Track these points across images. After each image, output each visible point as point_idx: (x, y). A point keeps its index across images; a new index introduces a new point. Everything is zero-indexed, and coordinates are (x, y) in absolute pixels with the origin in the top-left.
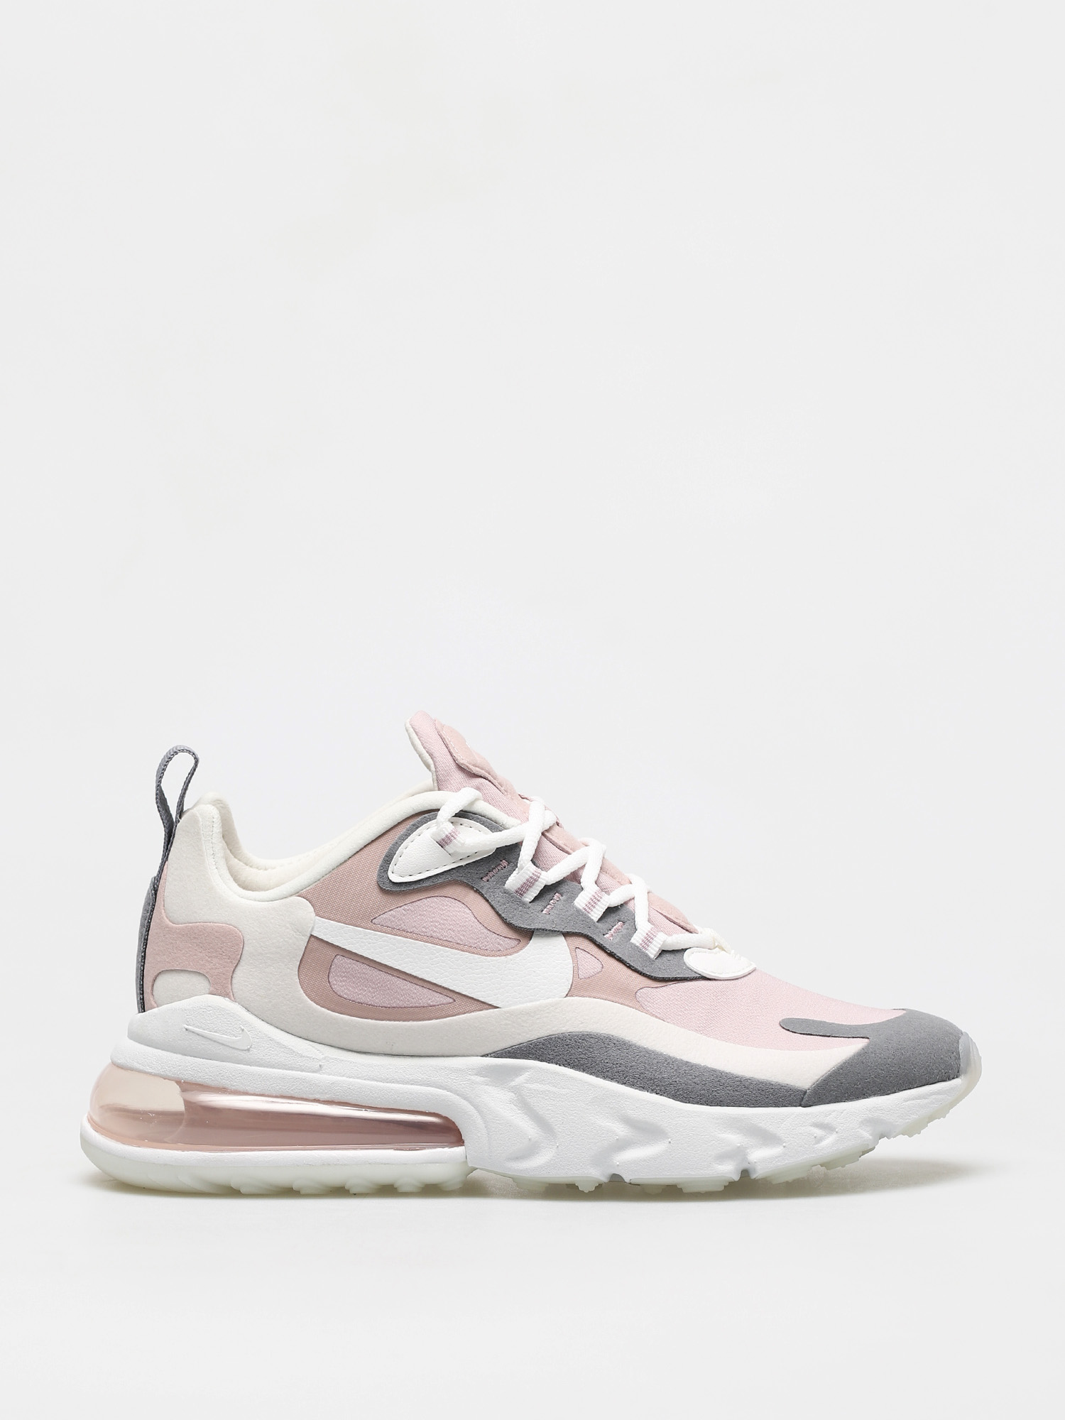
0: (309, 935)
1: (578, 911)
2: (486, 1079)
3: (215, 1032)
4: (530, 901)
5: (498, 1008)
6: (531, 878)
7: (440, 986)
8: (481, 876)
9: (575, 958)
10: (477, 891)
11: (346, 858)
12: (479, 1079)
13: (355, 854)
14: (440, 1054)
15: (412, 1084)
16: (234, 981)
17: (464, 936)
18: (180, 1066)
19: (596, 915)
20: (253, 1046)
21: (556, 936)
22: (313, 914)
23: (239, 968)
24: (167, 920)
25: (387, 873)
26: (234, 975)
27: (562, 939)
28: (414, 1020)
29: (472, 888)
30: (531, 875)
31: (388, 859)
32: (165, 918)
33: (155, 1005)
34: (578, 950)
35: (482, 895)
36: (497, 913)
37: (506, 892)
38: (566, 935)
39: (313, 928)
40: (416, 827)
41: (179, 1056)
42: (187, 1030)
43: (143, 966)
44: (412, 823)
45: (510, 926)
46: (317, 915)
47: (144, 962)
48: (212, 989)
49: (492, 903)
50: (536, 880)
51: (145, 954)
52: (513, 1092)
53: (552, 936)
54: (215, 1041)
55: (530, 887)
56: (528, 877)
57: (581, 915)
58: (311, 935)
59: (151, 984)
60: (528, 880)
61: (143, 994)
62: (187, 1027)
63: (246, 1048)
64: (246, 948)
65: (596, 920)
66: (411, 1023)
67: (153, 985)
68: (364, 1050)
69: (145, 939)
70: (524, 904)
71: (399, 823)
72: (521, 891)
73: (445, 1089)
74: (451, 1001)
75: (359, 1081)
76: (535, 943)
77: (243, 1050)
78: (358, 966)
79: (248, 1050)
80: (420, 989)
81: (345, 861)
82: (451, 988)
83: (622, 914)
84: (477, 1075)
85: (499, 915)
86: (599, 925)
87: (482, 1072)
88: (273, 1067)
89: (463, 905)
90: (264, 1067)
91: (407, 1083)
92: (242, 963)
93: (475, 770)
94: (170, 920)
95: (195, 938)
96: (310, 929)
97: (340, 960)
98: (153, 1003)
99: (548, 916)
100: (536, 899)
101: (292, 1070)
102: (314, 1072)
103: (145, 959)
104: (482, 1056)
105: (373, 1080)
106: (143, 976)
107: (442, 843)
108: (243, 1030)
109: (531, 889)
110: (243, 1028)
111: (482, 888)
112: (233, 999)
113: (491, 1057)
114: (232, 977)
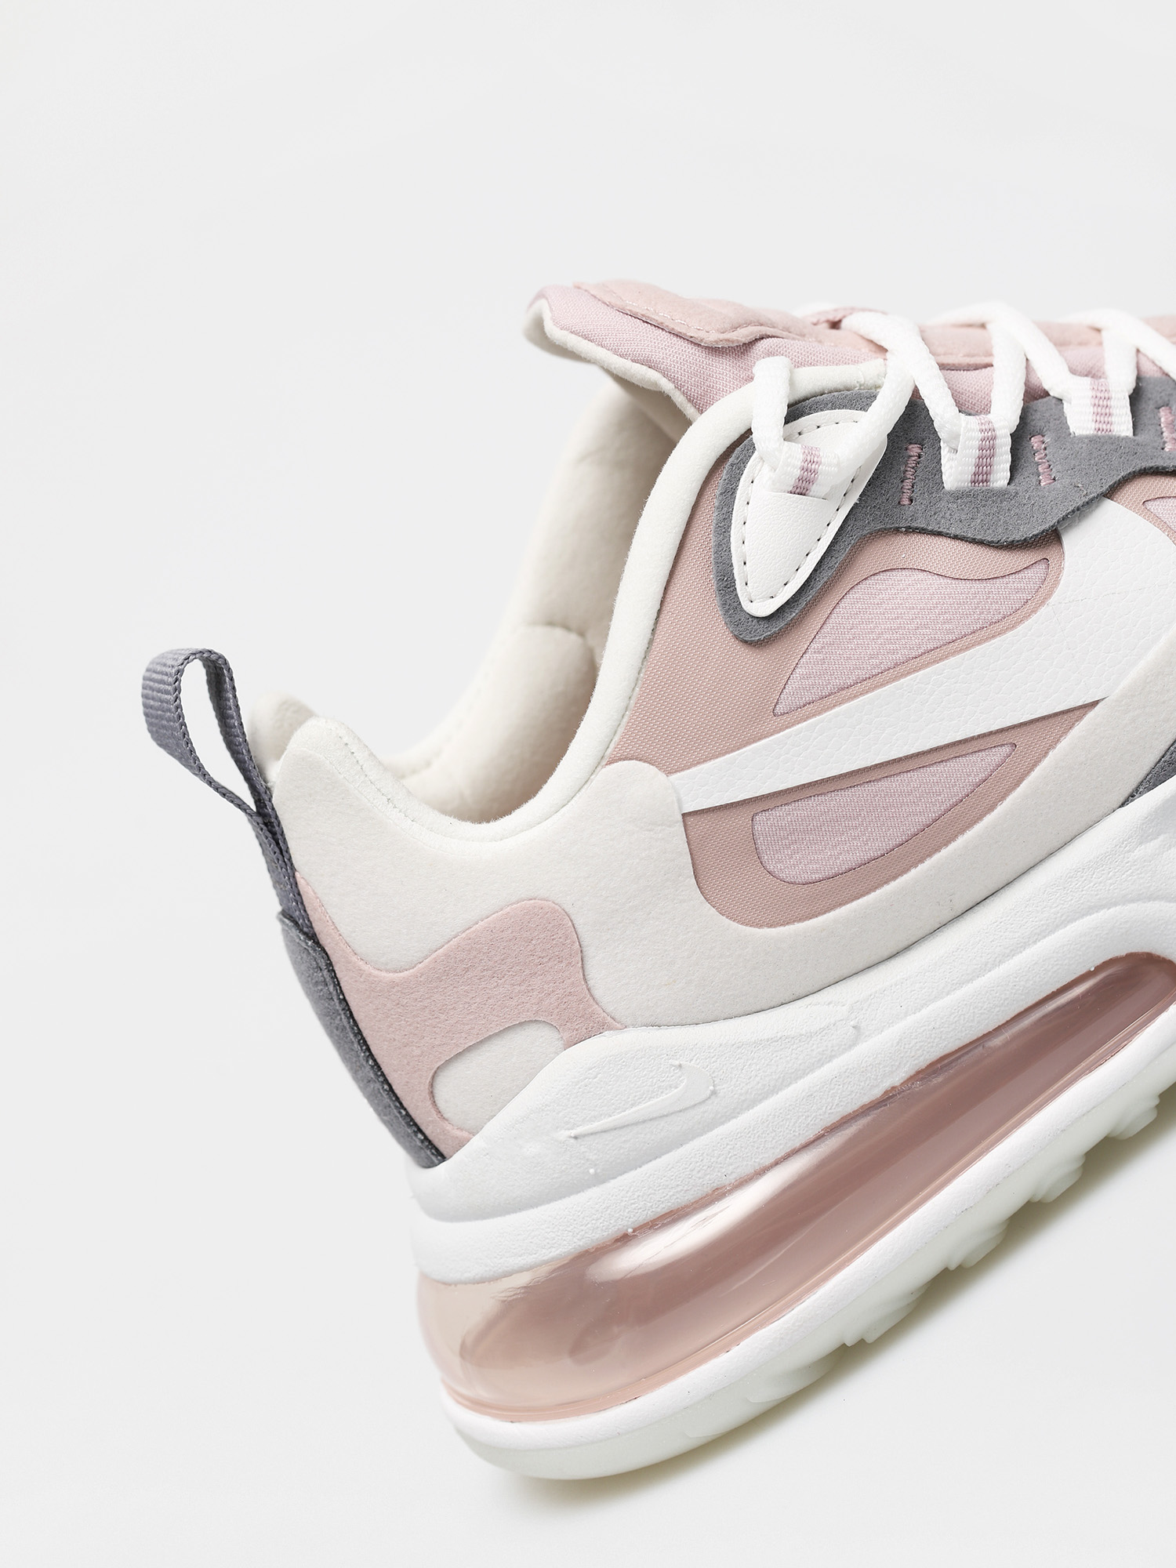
0: (680, 818)
1: (1092, 440)
2: (1161, 838)
3: (633, 1105)
4: (1007, 482)
5: (1094, 704)
6: (982, 440)
7: (973, 738)
8: (896, 500)
9: (1158, 521)
10: (911, 530)
11: (649, 635)
12: (1152, 846)
13: (658, 617)
14: (1044, 854)
15: (1035, 942)
16: (597, 993)
17: (949, 621)
19: (1122, 425)
20: (717, 1081)
21: (1097, 507)
22: (661, 776)
23: (588, 967)
24: (383, 974)
25: (742, 610)
26: (591, 983)
27: (1109, 505)
28: (962, 831)
29: (897, 530)
30: (981, 436)
31: (726, 584)
32: (376, 972)
33: (465, 1134)
34: (1149, 505)
35: (923, 531)
36: (974, 541)
37: (958, 496)
38: (1111, 493)
39: (679, 801)
40: (730, 493)
42: (576, 1138)
43: (386, 1081)
44: (718, 492)
45: (1012, 546)
46: (669, 773)
47: (383, 1075)
48: (566, 1035)
49: (953, 531)
50: (994, 438)
51: (375, 1060)
53: (1091, 512)
54: (644, 1122)
55: (992, 456)
56: (977, 443)
57: (1102, 444)
58: (684, 815)
59: (429, 1103)
60: (981, 449)
61: (420, 1131)
62: (573, 1133)
63: (708, 1093)
64: (579, 921)
65: (1130, 433)
66: (961, 841)
67: (434, 1103)
68: (906, 943)
69: (355, 1035)
70: (1001, 494)
71: (695, 507)
72: (982, 473)
73: (1102, 907)
74: (1007, 749)
75: (939, 1003)
76: (1073, 541)
77: (704, 1101)
78: (806, 808)
79: (714, 1093)
80: (940, 768)
81: (651, 642)
82: (994, 728)
83: (1152, 395)
84: (1141, 843)
85: (981, 543)
86: (1139, 438)
87: (1148, 830)
88: (774, 1090)
89: (904, 572)
90: (760, 1101)
91: (1024, 946)
92: (589, 952)
93: (742, 335)
94: (388, 971)
95: (467, 970)
96: (676, 806)
98: (458, 1133)
99: (1057, 485)
100: (1013, 469)
101: (812, 1071)
102: (850, 1047)
103: (379, 1068)
104: (1122, 805)
105: (961, 984)
106: (398, 1099)
107: (801, 489)
108: (680, 1066)
109: (996, 459)
110: (677, 1063)
111: (913, 518)
112: (619, 1025)
113: (1141, 794)
114: (589, 990)
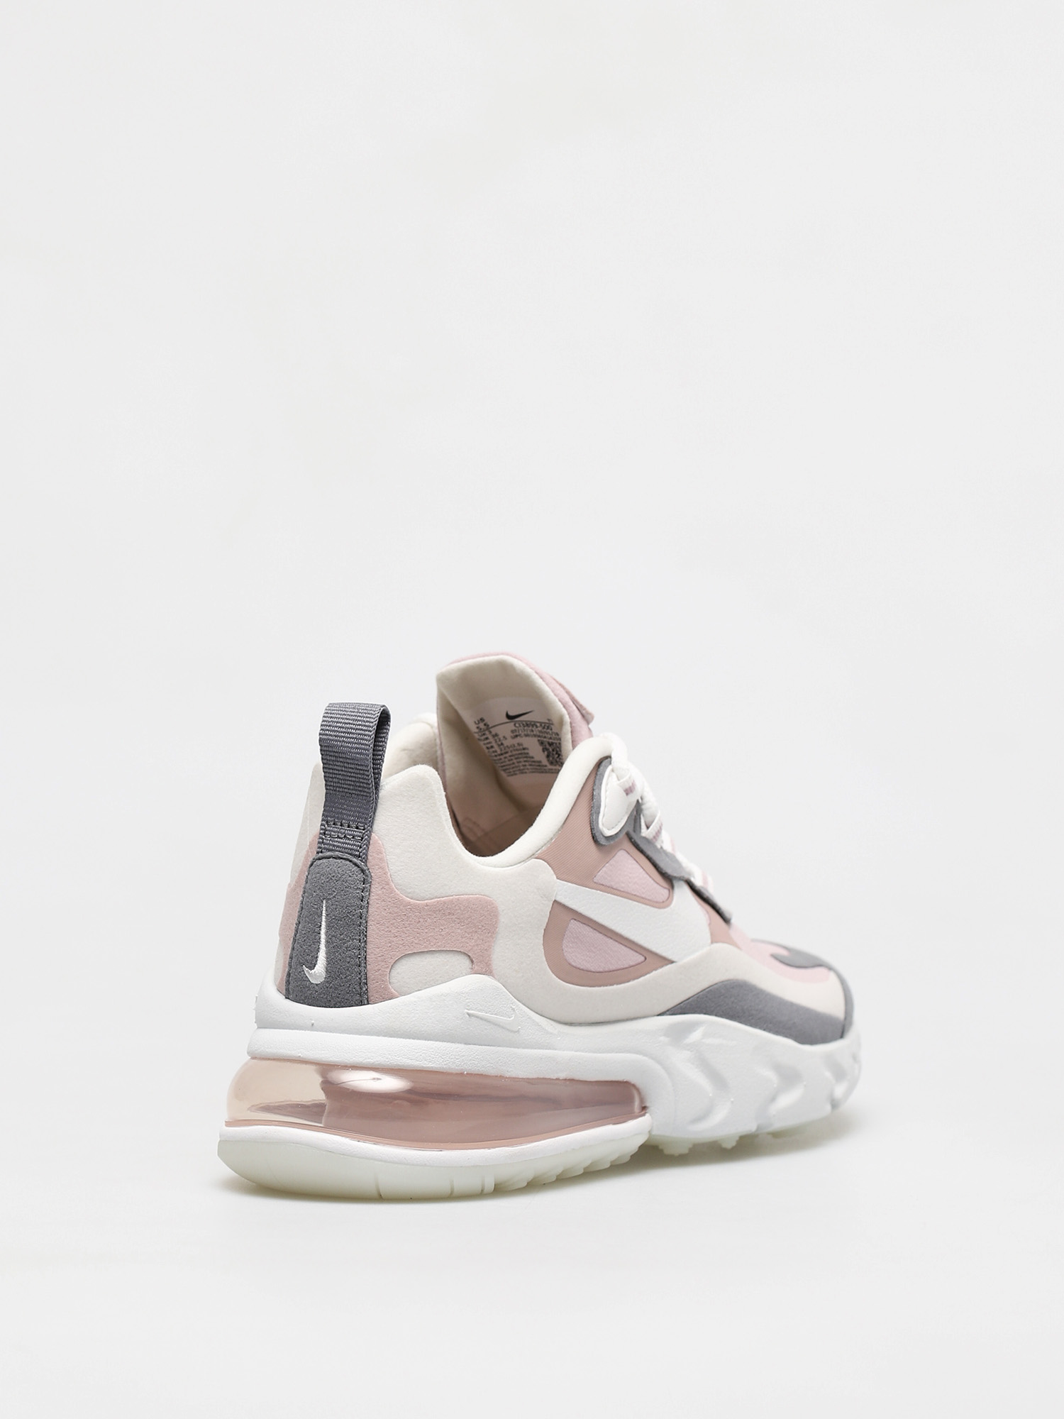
0: (552, 902)
3: (495, 1014)
5: (675, 962)
11: (568, 814)
13: (572, 809)
16: (493, 957)
18: (463, 1056)
21: (682, 883)
22: (555, 878)
23: (497, 942)
24: (406, 897)
25: (597, 826)
26: (494, 951)
27: (685, 886)
28: (618, 983)
29: (631, 840)
32: (401, 895)
36: (652, 864)
38: (684, 882)
39: (556, 894)
41: (462, 1046)
42: (468, 1014)
45: (664, 875)
46: (558, 878)
48: (476, 967)
52: (688, 1050)
53: (680, 884)
58: (555, 901)
59: (388, 970)
62: (467, 1012)
63: (517, 1029)
64: (502, 920)
67: (390, 971)
74: (644, 958)
76: (677, 891)
77: (515, 1032)
78: (586, 930)
79: (519, 1031)
80: (624, 948)
81: (568, 817)
82: (642, 945)
85: (655, 866)
89: (632, 858)
90: (527, 1049)
92: (499, 936)
94: (409, 897)
96: (553, 895)
97: (574, 925)
98: (393, 991)
101: (543, 1049)
104: (658, 1015)
107: (628, 791)
108: (514, 1010)
110: (513, 1007)
112: (494, 977)
113: (667, 1014)
114: (492, 953)
